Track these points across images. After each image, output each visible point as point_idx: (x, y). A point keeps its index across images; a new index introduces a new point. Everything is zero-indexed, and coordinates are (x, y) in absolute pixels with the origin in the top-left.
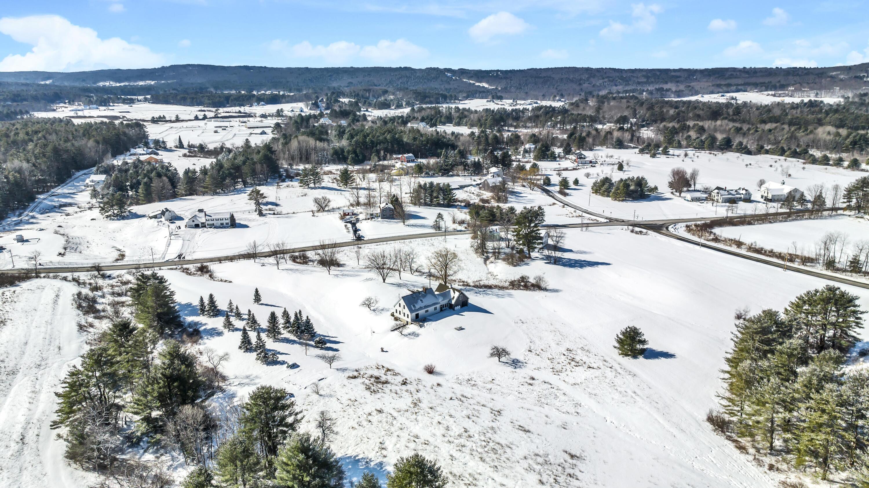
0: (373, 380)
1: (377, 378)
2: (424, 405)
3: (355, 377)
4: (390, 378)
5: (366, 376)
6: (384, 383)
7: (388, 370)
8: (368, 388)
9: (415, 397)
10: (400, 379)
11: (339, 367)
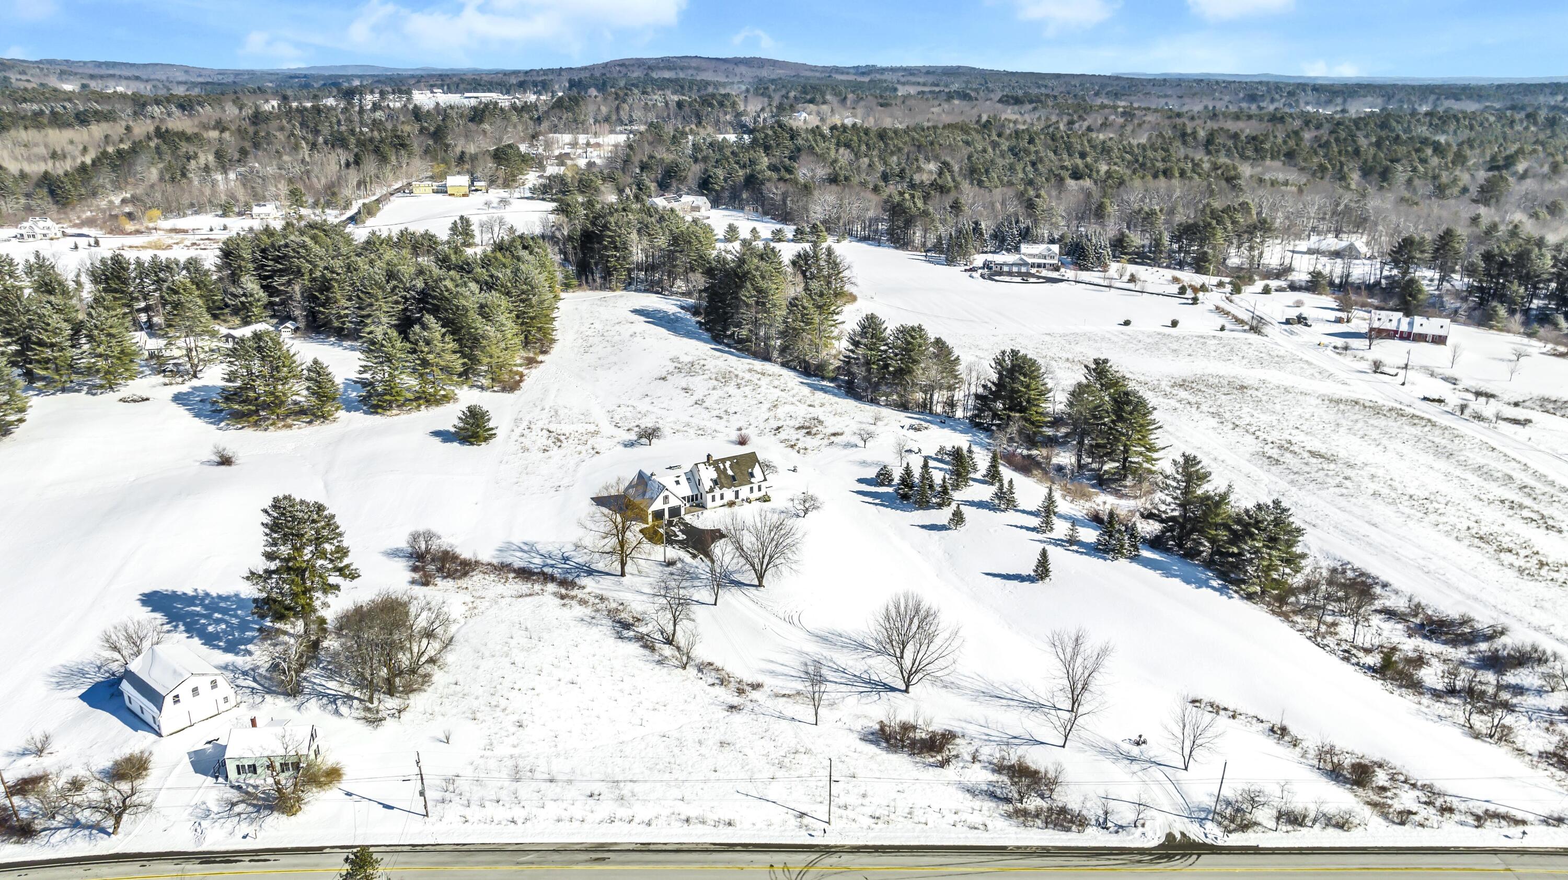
0: (814, 431)
1: (809, 433)
2: (766, 405)
3: (834, 435)
4: (793, 435)
5: (821, 436)
6: (802, 427)
7: (792, 446)
8: (821, 422)
9: (772, 413)
10: (783, 435)
11: (854, 449)
